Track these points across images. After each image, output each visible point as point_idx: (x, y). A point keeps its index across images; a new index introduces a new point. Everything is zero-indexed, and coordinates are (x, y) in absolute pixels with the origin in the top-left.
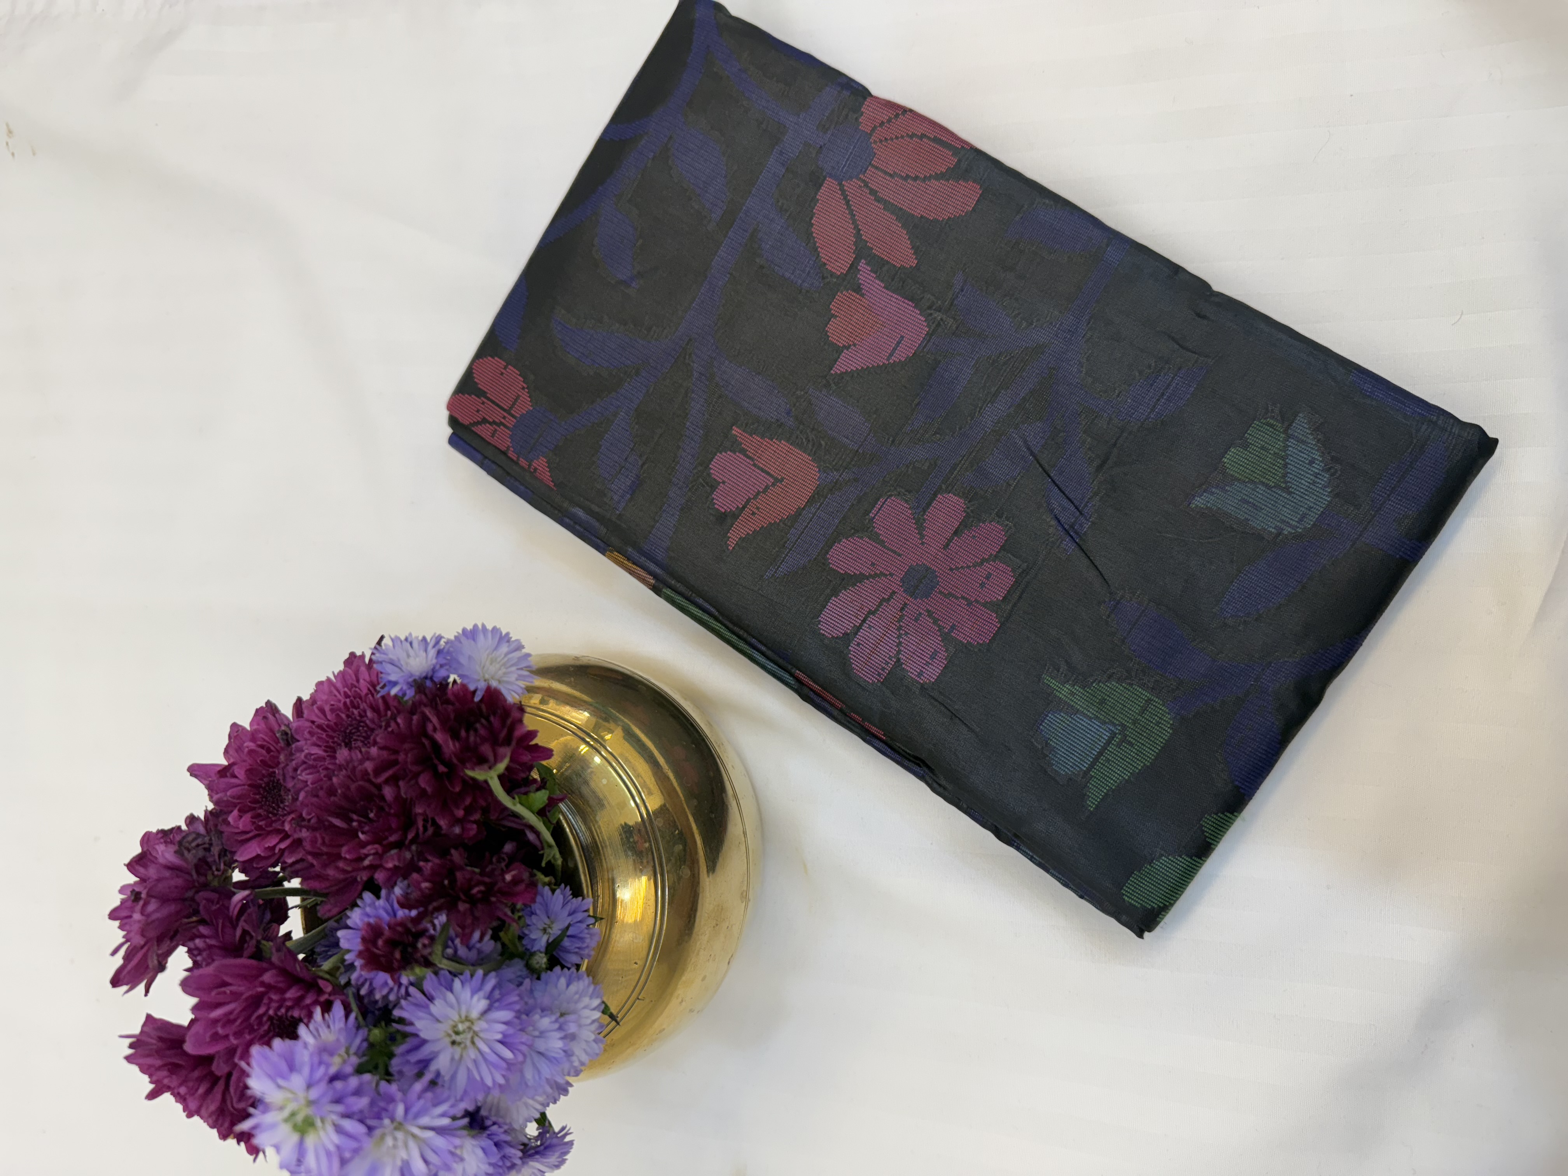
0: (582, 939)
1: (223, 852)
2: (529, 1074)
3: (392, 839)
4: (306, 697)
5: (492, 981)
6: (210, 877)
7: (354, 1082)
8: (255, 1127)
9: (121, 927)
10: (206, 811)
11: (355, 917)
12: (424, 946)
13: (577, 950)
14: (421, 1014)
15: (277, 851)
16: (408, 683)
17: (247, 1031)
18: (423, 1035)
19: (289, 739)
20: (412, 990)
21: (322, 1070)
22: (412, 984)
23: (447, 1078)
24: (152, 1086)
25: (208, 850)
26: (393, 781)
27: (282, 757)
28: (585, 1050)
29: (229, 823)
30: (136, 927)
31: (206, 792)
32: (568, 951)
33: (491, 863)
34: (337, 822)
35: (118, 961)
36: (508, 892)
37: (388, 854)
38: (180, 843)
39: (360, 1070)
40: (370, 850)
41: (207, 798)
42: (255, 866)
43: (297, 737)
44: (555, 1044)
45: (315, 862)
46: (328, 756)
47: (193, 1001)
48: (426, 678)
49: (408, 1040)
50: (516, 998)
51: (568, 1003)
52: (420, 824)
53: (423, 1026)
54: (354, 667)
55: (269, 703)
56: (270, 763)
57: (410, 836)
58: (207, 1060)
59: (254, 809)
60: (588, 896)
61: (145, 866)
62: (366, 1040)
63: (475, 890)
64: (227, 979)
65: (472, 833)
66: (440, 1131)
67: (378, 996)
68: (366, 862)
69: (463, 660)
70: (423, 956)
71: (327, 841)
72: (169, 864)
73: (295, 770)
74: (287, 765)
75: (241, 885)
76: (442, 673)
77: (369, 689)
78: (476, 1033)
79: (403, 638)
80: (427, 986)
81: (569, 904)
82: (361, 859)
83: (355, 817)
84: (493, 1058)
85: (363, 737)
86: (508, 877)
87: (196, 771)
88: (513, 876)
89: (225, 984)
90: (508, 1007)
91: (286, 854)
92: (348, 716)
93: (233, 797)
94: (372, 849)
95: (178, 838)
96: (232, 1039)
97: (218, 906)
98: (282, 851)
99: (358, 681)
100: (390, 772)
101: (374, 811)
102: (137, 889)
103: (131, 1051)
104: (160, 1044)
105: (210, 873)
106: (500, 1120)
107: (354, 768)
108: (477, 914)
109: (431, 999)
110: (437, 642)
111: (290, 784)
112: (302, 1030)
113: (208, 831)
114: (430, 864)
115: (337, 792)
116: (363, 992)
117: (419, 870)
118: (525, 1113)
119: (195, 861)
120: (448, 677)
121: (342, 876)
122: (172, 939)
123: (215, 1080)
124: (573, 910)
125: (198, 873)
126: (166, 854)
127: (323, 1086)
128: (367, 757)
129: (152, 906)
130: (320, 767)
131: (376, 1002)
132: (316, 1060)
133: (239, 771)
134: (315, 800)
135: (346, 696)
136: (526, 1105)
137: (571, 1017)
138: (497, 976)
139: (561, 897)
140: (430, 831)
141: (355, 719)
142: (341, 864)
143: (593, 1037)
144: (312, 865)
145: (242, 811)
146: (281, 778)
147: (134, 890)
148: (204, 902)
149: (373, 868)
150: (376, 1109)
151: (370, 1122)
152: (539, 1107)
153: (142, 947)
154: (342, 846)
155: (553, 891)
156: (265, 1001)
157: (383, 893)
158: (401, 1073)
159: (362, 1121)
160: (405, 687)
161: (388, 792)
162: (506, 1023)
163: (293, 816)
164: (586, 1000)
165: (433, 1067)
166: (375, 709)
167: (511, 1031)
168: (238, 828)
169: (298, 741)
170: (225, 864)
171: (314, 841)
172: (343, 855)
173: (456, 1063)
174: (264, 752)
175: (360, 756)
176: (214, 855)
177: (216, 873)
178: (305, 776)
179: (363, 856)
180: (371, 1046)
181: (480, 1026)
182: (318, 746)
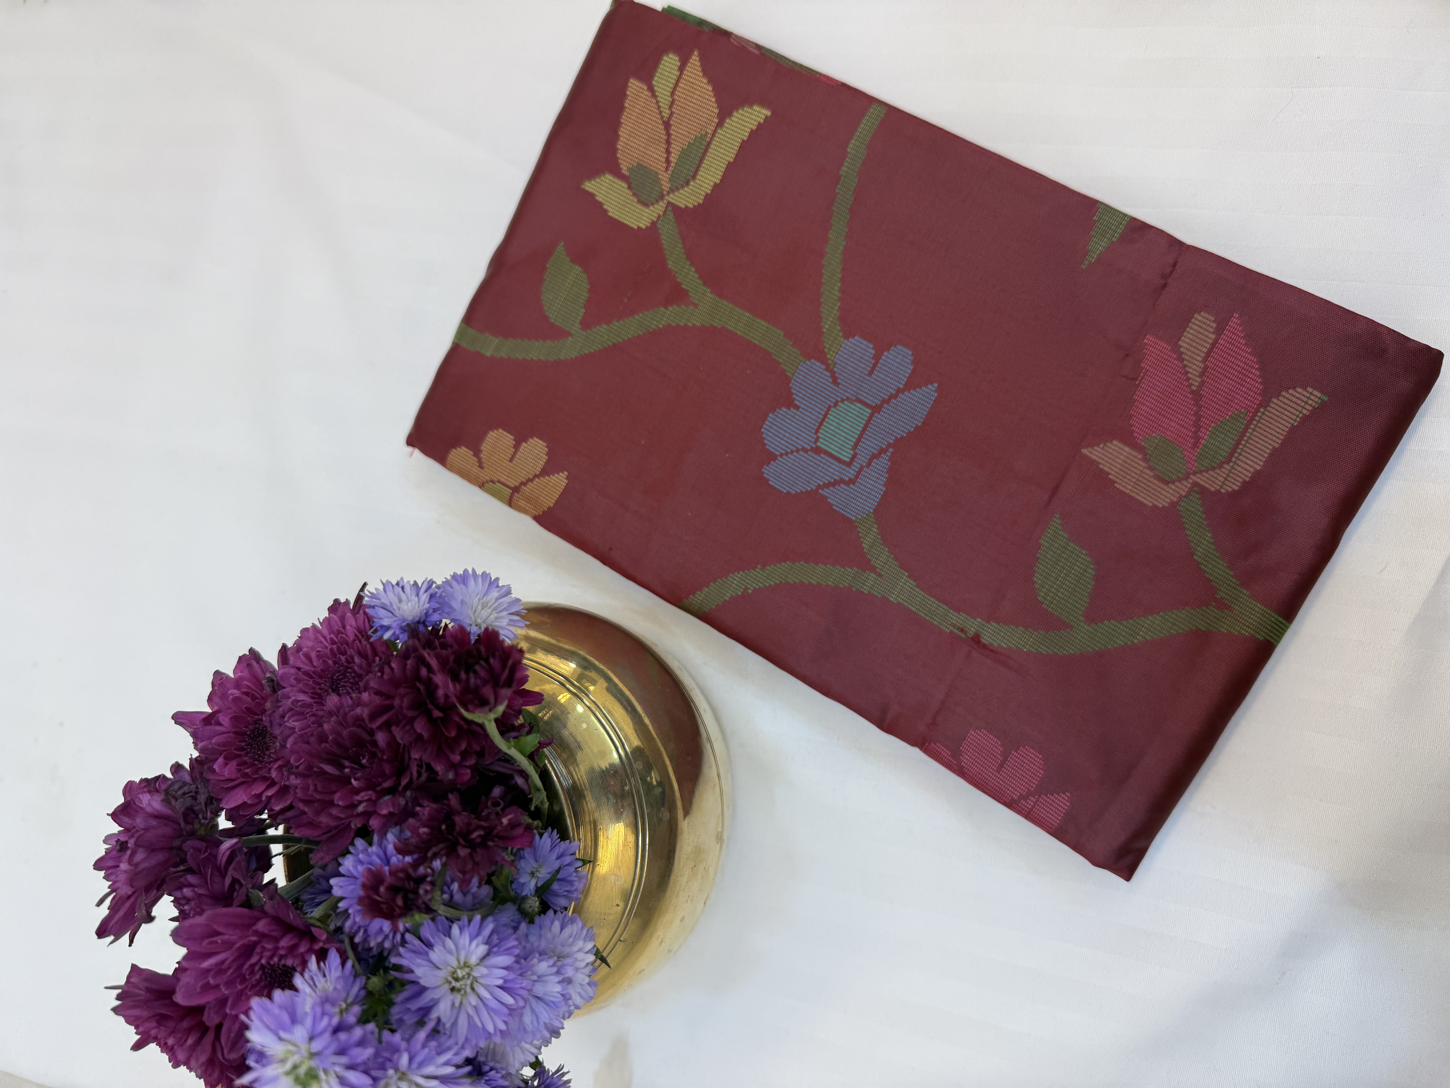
0: (571, 883)
1: (210, 800)
2: (528, 1018)
3: (387, 784)
4: (290, 645)
5: (489, 927)
6: (197, 826)
7: (358, 1032)
8: (255, 1081)
9: (106, 878)
10: (191, 759)
11: (348, 864)
12: (426, 891)
13: (566, 893)
14: (419, 961)
15: (264, 798)
16: (401, 628)
17: (239, 980)
18: (423, 982)
19: (275, 685)
20: (408, 936)
21: (325, 1021)
22: (407, 930)
23: (448, 1025)
25: (194, 798)
26: (386, 726)
27: (268, 705)
28: (579, 994)
29: (214, 771)
30: (122, 877)
31: (191, 740)
32: (556, 895)
33: (487, 807)
34: (328, 768)
35: (104, 911)
36: (506, 838)
37: (382, 801)
38: (167, 792)
39: (363, 1020)
40: (363, 796)
41: (192, 746)
42: (241, 813)
43: (282, 684)
44: (553, 988)
45: (306, 810)
46: (315, 703)
48: (419, 622)
49: (407, 987)
50: (515, 943)
51: (563, 946)
52: (414, 769)
53: (422, 973)
54: (339, 613)
56: (256, 711)
57: (404, 782)
58: (199, 1010)
59: (240, 756)
60: (574, 839)
61: (130, 816)
62: (364, 988)
63: (474, 835)
64: (221, 929)
65: (467, 778)
66: (443, 1079)
67: (373, 944)
68: (361, 808)
69: (456, 605)
70: (424, 903)
71: (319, 788)
72: (156, 813)
73: (283, 717)
74: (274, 712)
75: (227, 833)
76: (435, 617)
77: (356, 636)
78: (475, 979)
79: (394, 583)
80: (426, 931)
81: (558, 847)
82: (354, 806)
83: (347, 763)
84: (493, 1004)
85: (351, 683)
86: (505, 821)
87: (181, 718)
88: (510, 820)
89: (218, 934)
90: (508, 951)
91: (273, 801)
92: (335, 663)
93: (219, 745)
94: (366, 795)
95: (164, 787)
97: (206, 854)
98: (269, 798)
99: (344, 627)
100: (384, 718)
101: (367, 757)
102: (122, 839)
103: (118, 1003)
104: (148, 995)
105: (197, 821)
106: (498, 1066)
107: (346, 714)
108: (478, 858)
109: (430, 945)
110: (429, 587)
111: (277, 731)
112: (298, 981)
113: (194, 779)
114: (427, 809)
115: (328, 738)
116: (357, 940)
117: (414, 815)
118: (520, 1057)
119: (182, 810)
120: (441, 621)
121: (333, 824)
122: (157, 888)
123: (205, 1030)
124: (560, 854)
125: (186, 822)
126: (151, 802)
127: (327, 1036)
128: (358, 703)
129: (140, 856)
130: (307, 713)
131: (371, 949)
132: (319, 1010)
133: (225, 719)
134: (305, 746)
135: (333, 642)
136: (523, 1050)
137: (567, 961)
138: (493, 921)
139: (549, 840)
140: (424, 776)
141: (343, 666)
142: (334, 811)
143: (587, 980)
144: (305, 813)
145: (228, 759)
146: (268, 725)
147: (119, 840)
148: (191, 850)
149: (367, 814)
150: (380, 1060)
151: (374, 1073)
152: (535, 1051)
153: (129, 897)
154: (334, 792)
156: (258, 950)
157: (376, 838)
158: (401, 1021)
159: (366, 1072)
160: (397, 632)
161: (381, 738)
162: (506, 968)
163: (279, 763)
164: (580, 944)
165: (434, 1015)
166: (362, 655)
167: (512, 976)
168: (224, 776)
169: (284, 688)
170: (212, 813)
171: (306, 789)
172: (336, 803)
173: (457, 1009)
174: (249, 699)
175: (350, 702)
176: (200, 803)
177: (203, 821)
178: (292, 723)
179: (356, 803)
180: (370, 994)
181: (479, 972)
182: (304, 692)
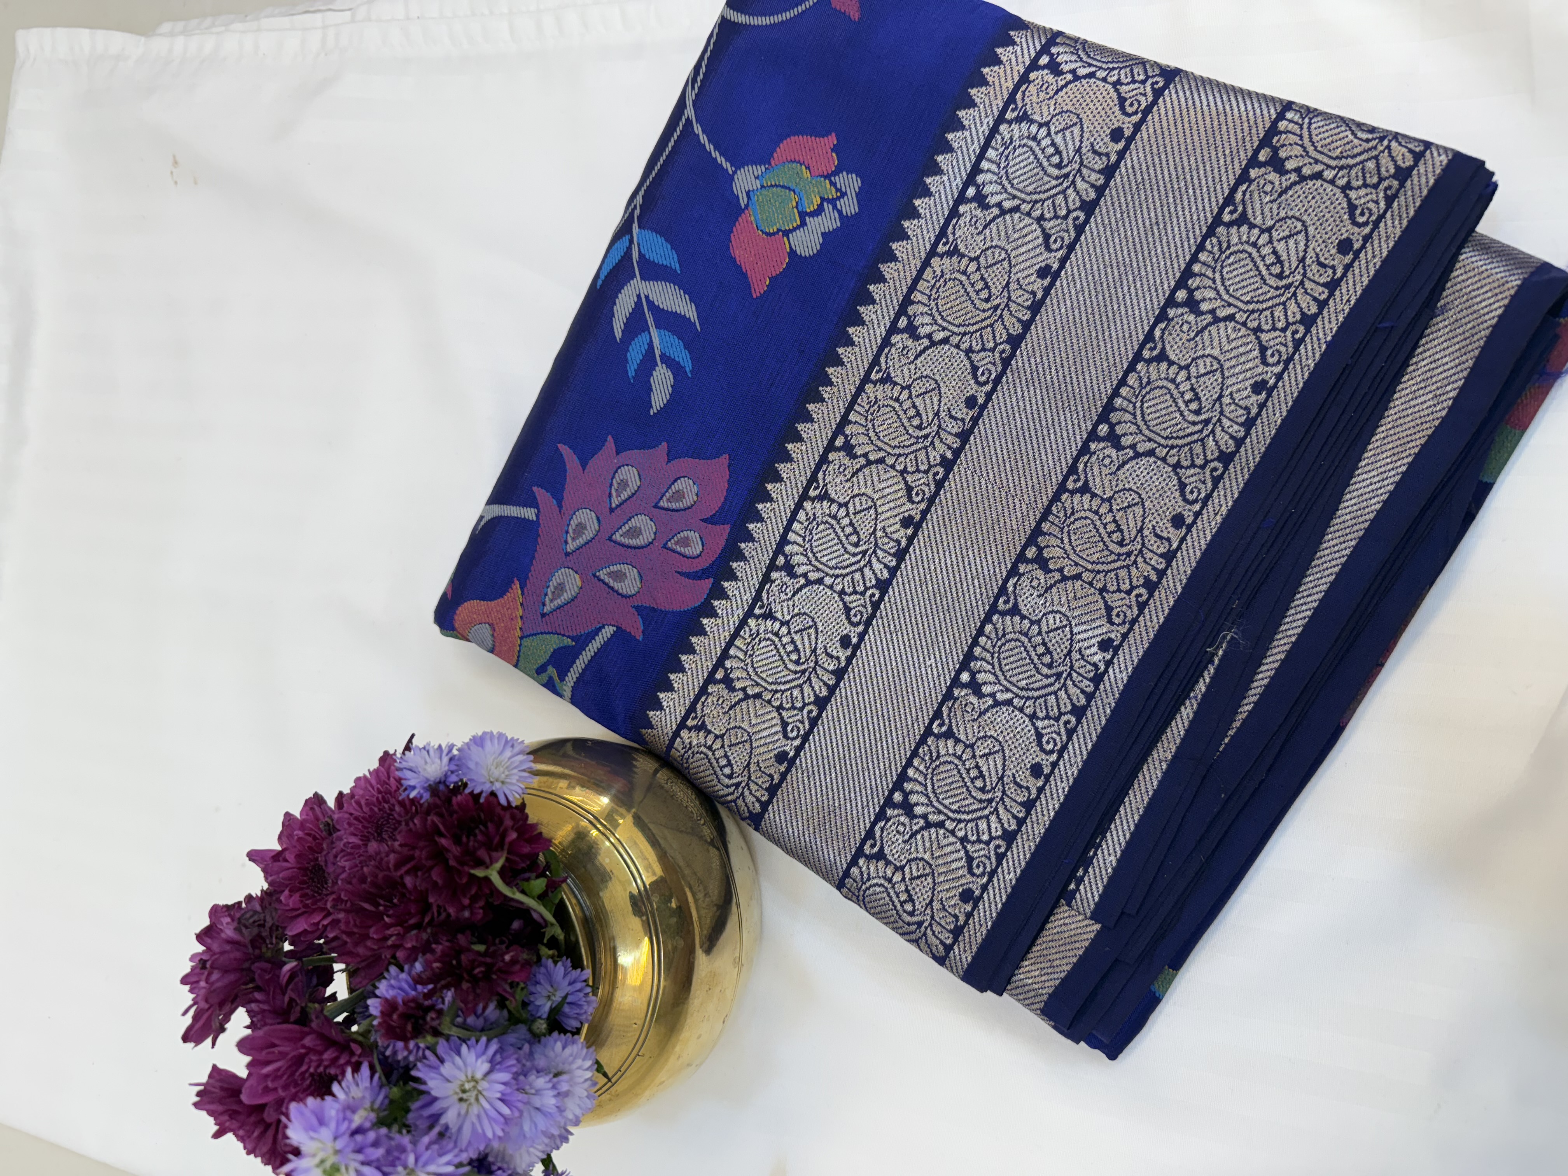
0: (580, 1006)
1: (275, 928)
2: (527, 1127)
3: (412, 922)
4: (346, 791)
5: (494, 1047)
6: (264, 950)
7: (372, 1135)
8: (292, 1171)
9: (191, 991)
10: (262, 891)
11: (382, 988)
12: (432, 1019)
13: (576, 1016)
14: (432, 1075)
15: (320, 926)
16: (424, 788)
17: (293, 1084)
18: (434, 1093)
19: (331, 829)
21: (345, 1125)
22: (428, 1048)
23: (454, 1129)
24: (216, 1128)
25: (263, 926)
26: (413, 871)
27: (325, 846)
28: (577, 1105)
29: (281, 901)
30: (203, 992)
31: (262, 874)
32: (569, 1017)
34: (367, 906)
35: (188, 1020)
36: (508, 970)
37: (408, 935)
38: (239, 918)
39: (378, 1125)
40: (393, 931)
41: (263, 879)
42: (302, 938)
43: (338, 827)
44: (549, 1101)
46: (362, 845)
47: (247, 1059)
48: (440, 782)
49: (421, 1097)
50: (514, 1062)
51: (563, 1064)
52: (435, 910)
53: (434, 1085)
54: (386, 765)
55: (316, 795)
56: (316, 850)
57: (427, 920)
58: (261, 1108)
59: (302, 889)
60: (588, 967)
61: (211, 937)
62: (386, 1097)
63: (477, 971)
64: (276, 1042)
65: (479, 916)
67: (400, 1057)
68: (390, 942)
69: (473, 766)
70: (432, 1027)
71: (358, 922)
72: (230, 939)
73: (336, 857)
74: (329, 852)
75: (290, 955)
76: (453, 778)
78: (480, 1092)
80: (440, 1050)
81: (570, 974)
82: (386, 938)
83: (382, 902)
85: (392, 829)
86: (507, 958)
87: (254, 856)
88: (512, 957)
89: (274, 1045)
90: (507, 1069)
91: (328, 929)
92: (380, 810)
93: (285, 879)
94: (395, 931)
95: (238, 913)
96: (280, 1091)
97: (271, 974)
98: (325, 927)
99: (388, 778)
100: (408, 866)
101: (397, 897)
102: (204, 958)
103: (197, 1099)
104: (223, 1091)
105: (263, 946)
106: (505, 1166)
107: (382, 859)
108: (478, 991)
109: (442, 1061)
110: (450, 751)
111: (331, 870)
112: (335, 1088)
113: (264, 908)
114: (441, 946)
115: (367, 879)
116: (388, 1053)
117: (432, 951)
119: (251, 936)
120: (460, 780)
121: (369, 953)
122: (232, 1002)
123: (268, 1126)
124: (573, 979)
125: (254, 947)
126: (228, 928)
127: (346, 1138)
128: (391, 851)
129: (215, 976)
130: (356, 854)
131: (399, 1062)
132: (341, 1115)
133: (290, 856)
134: (351, 884)
135: (379, 792)
136: (528, 1152)
137: (564, 1077)
138: (499, 1042)
139: (562, 969)
140: (443, 915)
141: (386, 813)
142: (369, 943)
143: (586, 1094)
144: (346, 943)
145: (292, 891)
146: (323, 864)
147: (200, 959)
148: (259, 971)
149: (396, 947)
150: (391, 1158)
151: (386, 1169)
152: (544, 1152)
153: (207, 1010)
154: (371, 927)
155: (555, 963)
156: (307, 1060)
157: (406, 967)
158: (414, 1126)
159: (378, 1168)
160: (422, 791)
161: (408, 881)
162: (504, 1084)
163: (334, 896)
164: (579, 1062)
165: (443, 1121)
166: (401, 806)
167: (508, 1090)
168: (289, 906)
169: (338, 830)
170: (276, 938)
171: (347, 923)
172: (372, 936)
173: (462, 1117)
174: (310, 839)
175: (386, 848)
176: (267, 930)
177: (269, 945)
178: (343, 862)
179: (387, 936)
180: (392, 1102)
181: (483, 1085)
182: (355, 835)
